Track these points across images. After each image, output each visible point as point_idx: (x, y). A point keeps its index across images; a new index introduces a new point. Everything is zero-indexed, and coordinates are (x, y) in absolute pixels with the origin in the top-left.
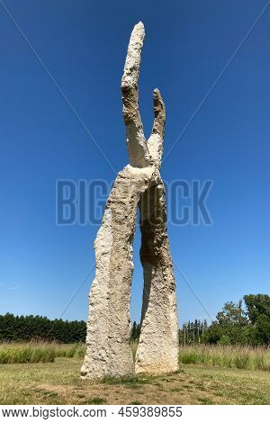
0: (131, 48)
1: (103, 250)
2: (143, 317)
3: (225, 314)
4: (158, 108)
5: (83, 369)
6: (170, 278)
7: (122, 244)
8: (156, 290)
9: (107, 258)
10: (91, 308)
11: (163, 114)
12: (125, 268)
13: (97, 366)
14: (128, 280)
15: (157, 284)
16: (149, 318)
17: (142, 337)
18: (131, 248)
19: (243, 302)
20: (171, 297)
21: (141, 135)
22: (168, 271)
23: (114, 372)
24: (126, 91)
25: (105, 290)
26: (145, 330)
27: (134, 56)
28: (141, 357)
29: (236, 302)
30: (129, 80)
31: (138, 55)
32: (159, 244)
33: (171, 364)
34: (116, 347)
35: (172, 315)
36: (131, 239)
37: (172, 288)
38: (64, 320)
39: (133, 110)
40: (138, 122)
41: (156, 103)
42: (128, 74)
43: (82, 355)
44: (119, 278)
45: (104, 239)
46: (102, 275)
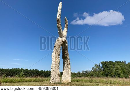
0: (59, 10)
1: (54, 57)
2: (63, 71)
3: (95, 68)
4: (66, 22)
5: (50, 81)
6: (69, 62)
7: (57, 56)
8: (66, 65)
9: (54, 59)
10: (51, 69)
11: (67, 23)
12: (58, 61)
13: (53, 81)
14: (59, 64)
15: (66, 64)
16: (64, 71)
17: (63, 75)
18: (59, 57)
19: (101, 64)
20: (69, 66)
21: (61, 30)
22: (68, 60)
23: (56, 82)
24: (58, 21)
25: (54, 66)
26: (63, 73)
27: (59, 12)
28: (63, 79)
29: (98, 64)
30: (58, 18)
31: (60, 11)
32: (66, 55)
33: (69, 81)
34: (57, 77)
35: (69, 70)
36: (59, 55)
37: (70, 64)
38: (44, 71)
39: (60, 25)
40: (61, 28)
41: (65, 20)
42: (58, 16)
43: (50, 80)
44: (57, 63)
45: (54, 55)
46: (53, 62)
